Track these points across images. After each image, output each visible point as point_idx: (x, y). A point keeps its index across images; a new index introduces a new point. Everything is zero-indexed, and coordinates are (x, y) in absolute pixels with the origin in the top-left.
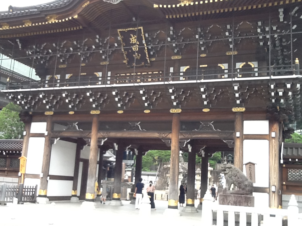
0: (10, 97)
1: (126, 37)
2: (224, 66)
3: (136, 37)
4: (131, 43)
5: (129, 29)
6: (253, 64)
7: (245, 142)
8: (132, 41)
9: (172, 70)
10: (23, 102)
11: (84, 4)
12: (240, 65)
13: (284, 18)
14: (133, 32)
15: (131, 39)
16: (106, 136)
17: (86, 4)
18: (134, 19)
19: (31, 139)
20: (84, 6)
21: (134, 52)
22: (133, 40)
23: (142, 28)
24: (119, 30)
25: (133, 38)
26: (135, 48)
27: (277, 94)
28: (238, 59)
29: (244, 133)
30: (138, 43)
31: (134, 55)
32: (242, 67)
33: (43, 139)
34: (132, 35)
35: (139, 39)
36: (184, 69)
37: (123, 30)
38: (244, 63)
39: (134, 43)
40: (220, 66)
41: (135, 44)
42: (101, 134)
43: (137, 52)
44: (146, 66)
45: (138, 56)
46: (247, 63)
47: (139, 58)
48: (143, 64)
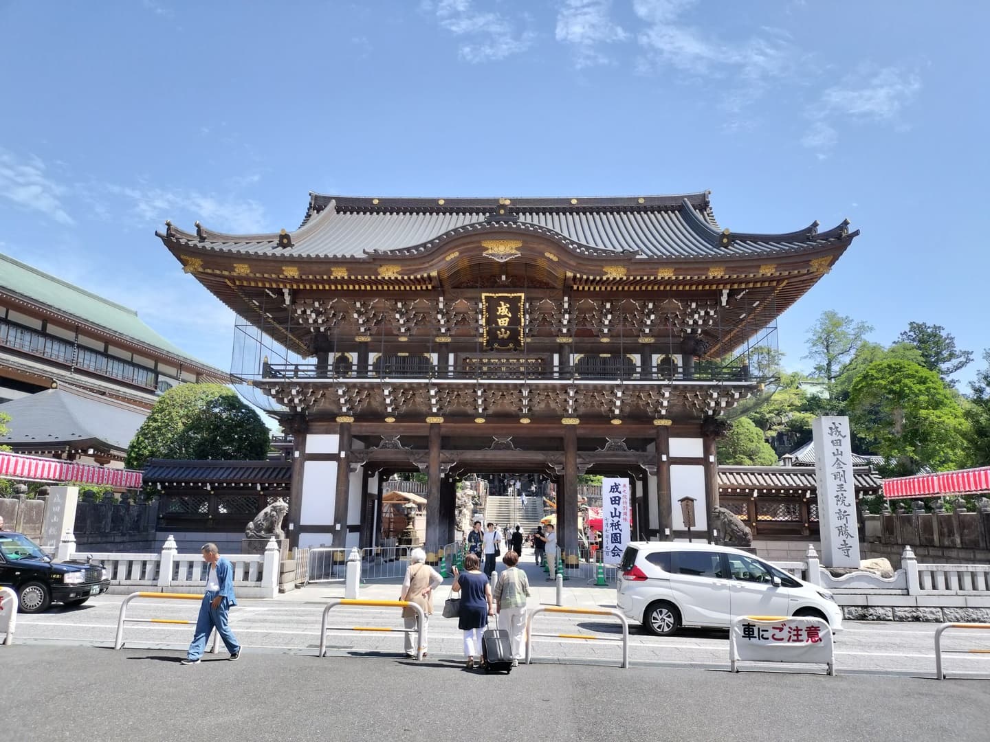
0: (273, 392)
1: (493, 305)
2: (636, 359)
3: (508, 306)
4: (498, 313)
5: (500, 295)
6: (678, 359)
7: (673, 468)
8: (500, 311)
9: (556, 357)
10: (296, 401)
11: (449, 255)
12: (656, 359)
13: (728, 302)
14: (506, 300)
15: (499, 308)
16: (455, 459)
17: (452, 256)
18: (504, 278)
19: (309, 465)
20: (448, 259)
21: (499, 329)
22: (503, 309)
23: (523, 295)
24: (484, 295)
25: (504, 307)
26: (503, 322)
27: (718, 404)
28: (656, 349)
29: (670, 456)
30: (510, 315)
31: (499, 332)
32: (661, 361)
33: (334, 464)
34: (502, 303)
35: (514, 309)
36: (574, 359)
37: (491, 295)
38: (664, 356)
39: (502, 314)
40: (629, 358)
41: (505, 316)
42: (447, 454)
43: (505, 328)
44: (515, 350)
45: (506, 333)
46: (667, 355)
47: (506, 336)
48: (511, 345)
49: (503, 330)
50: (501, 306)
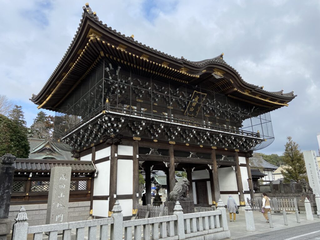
3: (199, 98)
5: (199, 92)
7: (240, 168)
9: (204, 122)
14: (199, 95)
18: (197, 86)
22: (196, 99)
23: (206, 94)
24: (195, 91)
29: (239, 163)
41: (196, 102)
44: (194, 117)
47: (192, 110)
48: (193, 115)
49: (192, 107)
50: (196, 97)
